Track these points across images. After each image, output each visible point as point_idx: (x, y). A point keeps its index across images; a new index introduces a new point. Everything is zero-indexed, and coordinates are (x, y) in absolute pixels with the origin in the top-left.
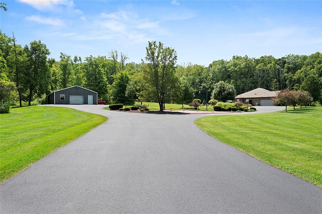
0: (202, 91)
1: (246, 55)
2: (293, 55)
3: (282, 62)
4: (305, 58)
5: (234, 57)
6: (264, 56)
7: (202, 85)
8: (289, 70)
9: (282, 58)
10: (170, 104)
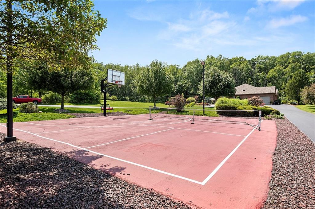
0: (177, 89)
1: (220, 55)
2: (262, 56)
3: (253, 63)
4: (274, 59)
5: (208, 57)
6: (235, 57)
7: (177, 84)
8: (260, 69)
9: (252, 59)
10: (146, 103)
